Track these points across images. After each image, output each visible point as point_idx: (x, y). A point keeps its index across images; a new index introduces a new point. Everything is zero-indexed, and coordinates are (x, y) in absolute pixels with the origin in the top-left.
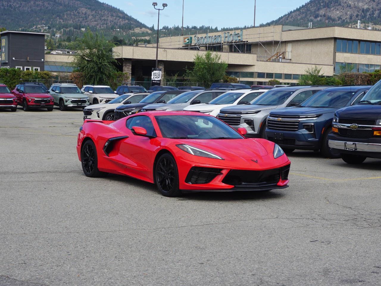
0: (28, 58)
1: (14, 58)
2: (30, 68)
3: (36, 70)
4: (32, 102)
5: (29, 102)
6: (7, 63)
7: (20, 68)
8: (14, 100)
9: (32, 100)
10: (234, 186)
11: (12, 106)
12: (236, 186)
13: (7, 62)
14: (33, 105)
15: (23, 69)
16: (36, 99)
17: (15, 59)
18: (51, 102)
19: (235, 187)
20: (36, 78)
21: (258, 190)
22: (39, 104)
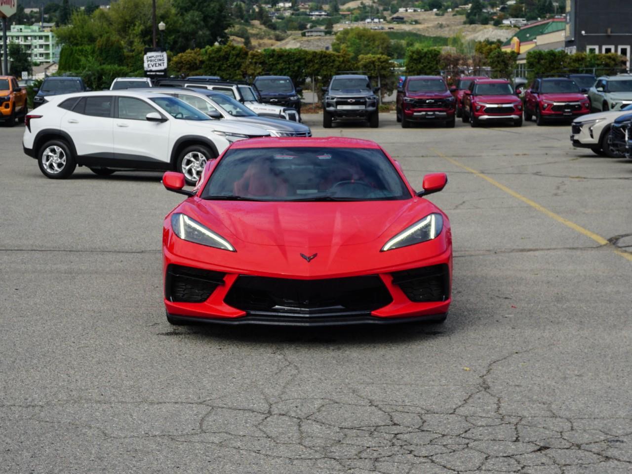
0: (609, 30)
1: (583, 32)
2: (613, 48)
3: (608, 50)
4: (548, 110)
5: (544, 109)
6: (573, 41)
7: (594, 49)
8: (516, 106)
9: (548, 105)
10: (245, 313)
11: (513, 116)
12: (253, 312)
13: (573, 39)
14: (550, 115)
15: (600, 50)
16: (555, 104)
17: (586, 33)
18: (583, 109)
19: (248, 314)
20: (592, 66)
21: (303, 324)
22: (562, 113)
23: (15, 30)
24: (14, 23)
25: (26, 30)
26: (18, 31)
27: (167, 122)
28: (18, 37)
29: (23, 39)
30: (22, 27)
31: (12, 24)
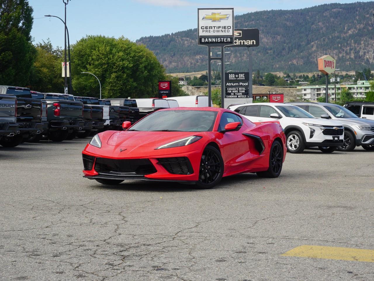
12: (100, 173)
23: (360, 84)
24: (359, 79)
25: (366, 84)
26: (362, 84)
27: (282, 118)
28: (361, 88)
29: (364, 89)
30: (364, 81)
31: (358, 80)
